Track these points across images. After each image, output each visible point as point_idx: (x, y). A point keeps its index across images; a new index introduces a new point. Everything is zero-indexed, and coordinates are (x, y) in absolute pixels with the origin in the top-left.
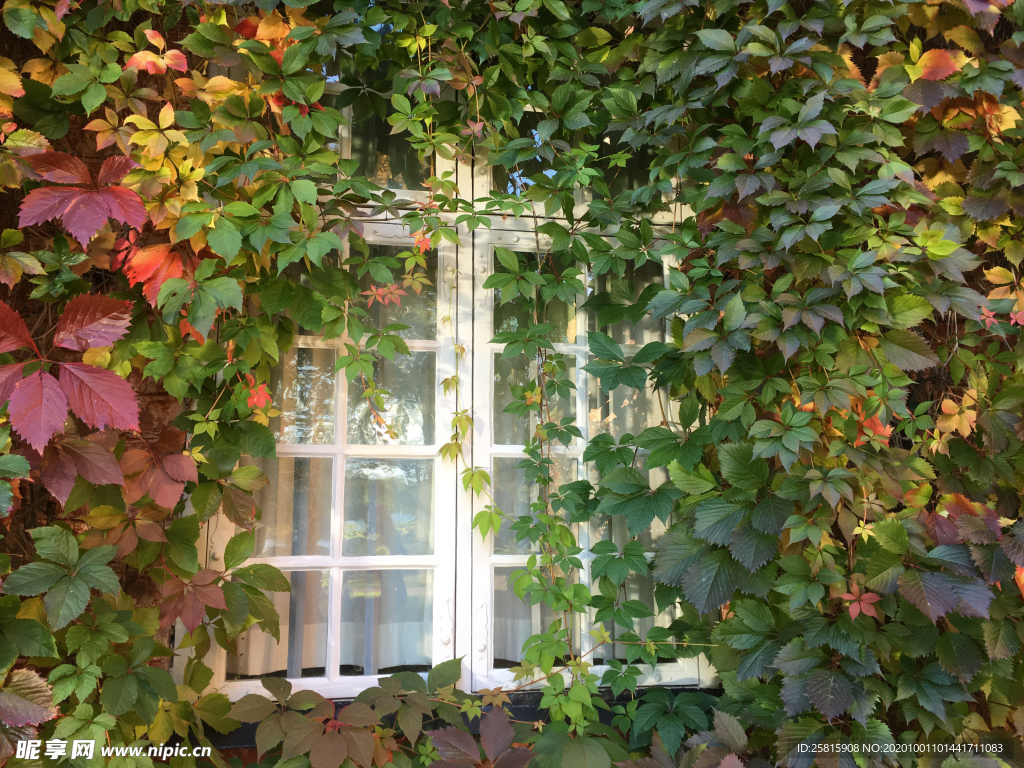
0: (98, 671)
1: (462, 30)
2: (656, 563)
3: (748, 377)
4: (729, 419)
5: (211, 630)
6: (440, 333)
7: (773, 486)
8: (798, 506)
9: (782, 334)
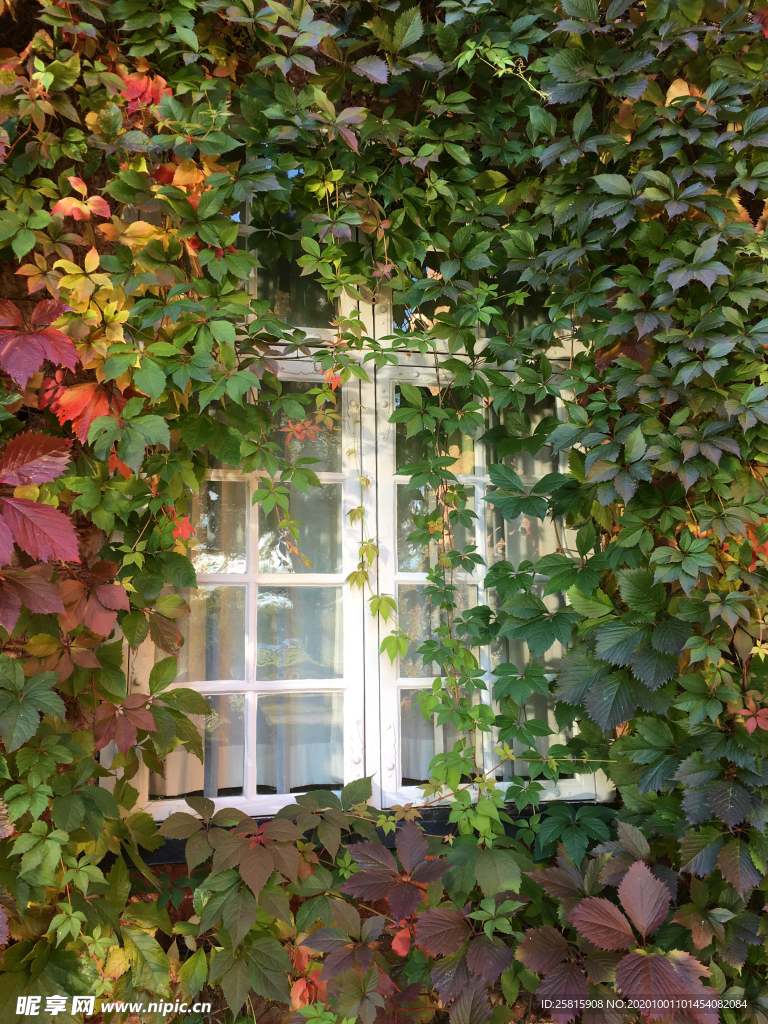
0: (49, 790)
1: (367, 175)
2: (558, 683)
3: (647, 507)
4: (627, 546)
5: (139, 752)
6: (345, 466)
7: (669, 610)
8: (696, 628)
9: (682, 465)
